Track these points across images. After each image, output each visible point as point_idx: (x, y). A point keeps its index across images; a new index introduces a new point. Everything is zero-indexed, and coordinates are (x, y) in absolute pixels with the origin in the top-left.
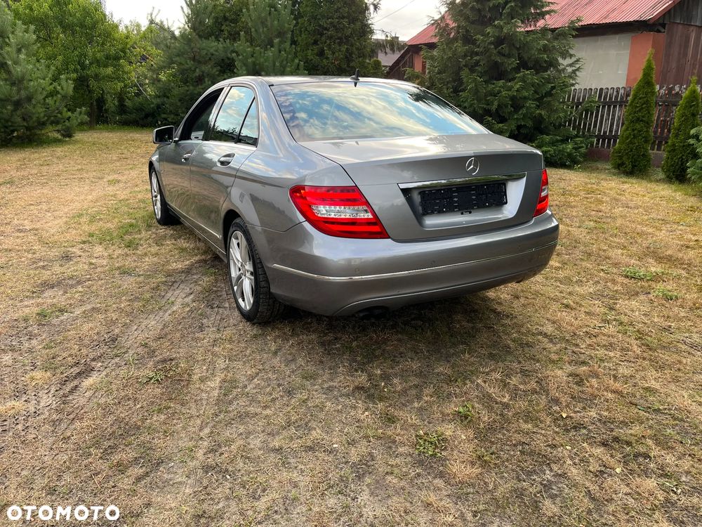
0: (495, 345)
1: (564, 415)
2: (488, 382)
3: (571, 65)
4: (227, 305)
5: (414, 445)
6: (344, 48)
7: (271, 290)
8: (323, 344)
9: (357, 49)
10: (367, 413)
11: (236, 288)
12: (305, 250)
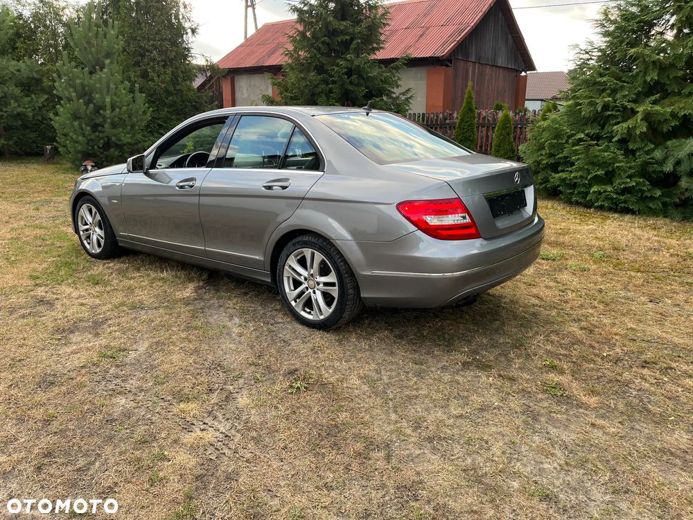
0: (515, 317)
1: (605, 354)
2: (539, 343)
3: (403, 94)
4: (280, 321)
5: (545, 392)
6: (169, 71)
7: (362, 296)
9: (182, 72)
10: (491, 379)
11: (293, 303)
12: (417, 254)
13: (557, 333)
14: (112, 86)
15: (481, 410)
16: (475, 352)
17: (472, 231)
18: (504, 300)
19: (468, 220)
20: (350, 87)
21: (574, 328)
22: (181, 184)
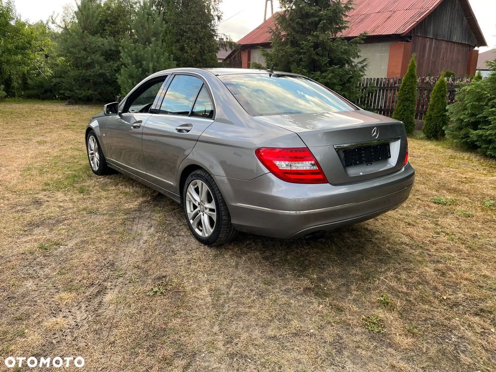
1: (445, 298)
2: (387, 279)
3: (360, 63)
4: (183, 234)
5: (364, 326)
6: (198, 46)
7: (232, 222)
8: (266, 258)
9: (208, 47)
10: (321, 306)
11: (191, 221)
12: (269, 193)
13: (408, 271)
14: (155, 56)
15: (296, 335)
16: (322, 280)
17: (320, 177)
18: (377, 236)
19: (315, 168)
20: (316, 58)
21: (429, 270)
22: (134, 125)
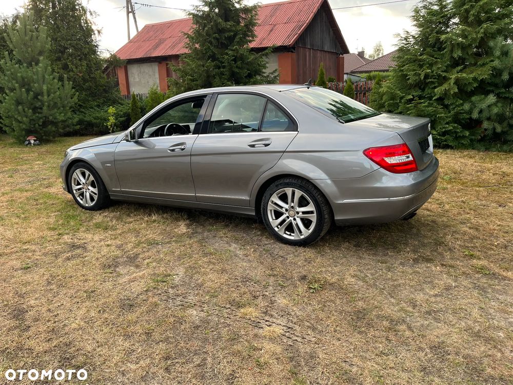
1: (496, 244)
3: (272, 74)
7: (336, 218)
9: (94, 64)
10: (438, 267)
11: (276, 229)
13: (456, 232)
15: (447, 289)
17: (414, 166)
19: (411, 158)
21: (465, 228)
22: (171, 148)
